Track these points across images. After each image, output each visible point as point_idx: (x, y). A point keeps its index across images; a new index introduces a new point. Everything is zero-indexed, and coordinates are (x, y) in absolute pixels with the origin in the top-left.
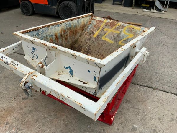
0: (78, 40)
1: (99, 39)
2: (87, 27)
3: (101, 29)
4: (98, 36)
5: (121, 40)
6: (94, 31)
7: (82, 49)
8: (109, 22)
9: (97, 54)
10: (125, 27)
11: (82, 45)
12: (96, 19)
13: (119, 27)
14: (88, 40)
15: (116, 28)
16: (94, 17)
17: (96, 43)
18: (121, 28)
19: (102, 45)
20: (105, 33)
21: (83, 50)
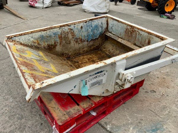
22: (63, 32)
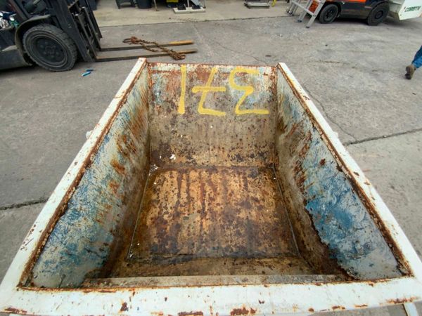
0: (151, 132)
1: (194, 116)
2: (152, 95)
3: (183, 90)
4: (187, 109)
5: (236, 103)
6: (174, 101)
7: (173, 149)
8: (193, 70)
9: (209, 149)
10: (229, 73)
11: (165, 140)
12: (160, 69)
13: (217, 76)
14: (173, 125)
15: (213, 80)
16: (153, 66)
17: (193, 127)
18: (224, 79)
19: (207, 125)
20: (199, 98)
21: (175, 149)
22: (301, 124)
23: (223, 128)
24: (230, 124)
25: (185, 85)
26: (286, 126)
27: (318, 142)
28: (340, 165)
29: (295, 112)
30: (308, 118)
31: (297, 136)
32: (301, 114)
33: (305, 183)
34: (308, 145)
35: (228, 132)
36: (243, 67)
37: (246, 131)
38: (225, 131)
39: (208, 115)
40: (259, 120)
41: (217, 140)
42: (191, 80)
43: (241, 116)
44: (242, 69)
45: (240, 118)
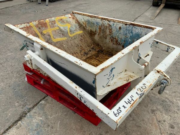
3: (39, 34)
8: (37, 24)
10: (55, 21)
13: (51, 23)
15: (50, 26)
18: (55, 24)
19: (62, 46)
20: (49, 35)
22: (103, 25)
23: (70, 44)
24: (72, 42)
25: (38, 32)
26: (95, 31)
27: (114, 24)
28: (125, 23)
29: (96, 23)
30: (104, 20)
31: (103, 30)
32: (100, 22)
33: (119, 41)
34: (111, 28)
35: (73, 45)
36: (59, 17)
37: (80, 42)
38: (72, 45)
39: (59, 41)
40: (81, 36)
41: (72, 50)
42: (40, 28)
43: (73, 37)
44: (59, 18)
45: (74, 38)
